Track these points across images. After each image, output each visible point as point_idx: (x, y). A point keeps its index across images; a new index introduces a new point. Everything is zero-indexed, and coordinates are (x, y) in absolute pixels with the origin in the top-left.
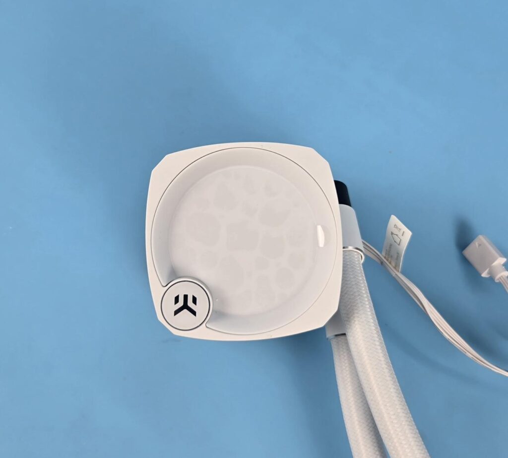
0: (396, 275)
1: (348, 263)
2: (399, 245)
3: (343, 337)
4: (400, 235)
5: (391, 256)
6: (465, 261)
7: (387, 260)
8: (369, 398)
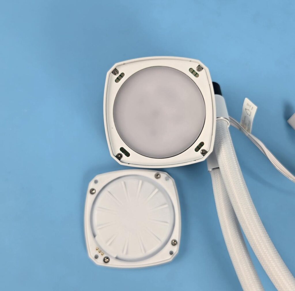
0: (249, 135)
1: (220, 126)
2: (250, 116)
3: (217, 170)
4: (250, 109)
5: (246, 124)
6: (289, 126)
7: (243, 127)
8: (232, 200)
